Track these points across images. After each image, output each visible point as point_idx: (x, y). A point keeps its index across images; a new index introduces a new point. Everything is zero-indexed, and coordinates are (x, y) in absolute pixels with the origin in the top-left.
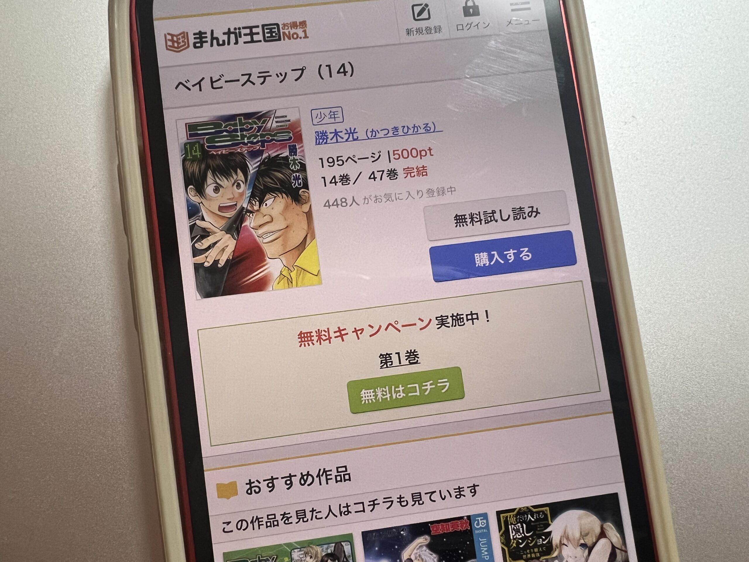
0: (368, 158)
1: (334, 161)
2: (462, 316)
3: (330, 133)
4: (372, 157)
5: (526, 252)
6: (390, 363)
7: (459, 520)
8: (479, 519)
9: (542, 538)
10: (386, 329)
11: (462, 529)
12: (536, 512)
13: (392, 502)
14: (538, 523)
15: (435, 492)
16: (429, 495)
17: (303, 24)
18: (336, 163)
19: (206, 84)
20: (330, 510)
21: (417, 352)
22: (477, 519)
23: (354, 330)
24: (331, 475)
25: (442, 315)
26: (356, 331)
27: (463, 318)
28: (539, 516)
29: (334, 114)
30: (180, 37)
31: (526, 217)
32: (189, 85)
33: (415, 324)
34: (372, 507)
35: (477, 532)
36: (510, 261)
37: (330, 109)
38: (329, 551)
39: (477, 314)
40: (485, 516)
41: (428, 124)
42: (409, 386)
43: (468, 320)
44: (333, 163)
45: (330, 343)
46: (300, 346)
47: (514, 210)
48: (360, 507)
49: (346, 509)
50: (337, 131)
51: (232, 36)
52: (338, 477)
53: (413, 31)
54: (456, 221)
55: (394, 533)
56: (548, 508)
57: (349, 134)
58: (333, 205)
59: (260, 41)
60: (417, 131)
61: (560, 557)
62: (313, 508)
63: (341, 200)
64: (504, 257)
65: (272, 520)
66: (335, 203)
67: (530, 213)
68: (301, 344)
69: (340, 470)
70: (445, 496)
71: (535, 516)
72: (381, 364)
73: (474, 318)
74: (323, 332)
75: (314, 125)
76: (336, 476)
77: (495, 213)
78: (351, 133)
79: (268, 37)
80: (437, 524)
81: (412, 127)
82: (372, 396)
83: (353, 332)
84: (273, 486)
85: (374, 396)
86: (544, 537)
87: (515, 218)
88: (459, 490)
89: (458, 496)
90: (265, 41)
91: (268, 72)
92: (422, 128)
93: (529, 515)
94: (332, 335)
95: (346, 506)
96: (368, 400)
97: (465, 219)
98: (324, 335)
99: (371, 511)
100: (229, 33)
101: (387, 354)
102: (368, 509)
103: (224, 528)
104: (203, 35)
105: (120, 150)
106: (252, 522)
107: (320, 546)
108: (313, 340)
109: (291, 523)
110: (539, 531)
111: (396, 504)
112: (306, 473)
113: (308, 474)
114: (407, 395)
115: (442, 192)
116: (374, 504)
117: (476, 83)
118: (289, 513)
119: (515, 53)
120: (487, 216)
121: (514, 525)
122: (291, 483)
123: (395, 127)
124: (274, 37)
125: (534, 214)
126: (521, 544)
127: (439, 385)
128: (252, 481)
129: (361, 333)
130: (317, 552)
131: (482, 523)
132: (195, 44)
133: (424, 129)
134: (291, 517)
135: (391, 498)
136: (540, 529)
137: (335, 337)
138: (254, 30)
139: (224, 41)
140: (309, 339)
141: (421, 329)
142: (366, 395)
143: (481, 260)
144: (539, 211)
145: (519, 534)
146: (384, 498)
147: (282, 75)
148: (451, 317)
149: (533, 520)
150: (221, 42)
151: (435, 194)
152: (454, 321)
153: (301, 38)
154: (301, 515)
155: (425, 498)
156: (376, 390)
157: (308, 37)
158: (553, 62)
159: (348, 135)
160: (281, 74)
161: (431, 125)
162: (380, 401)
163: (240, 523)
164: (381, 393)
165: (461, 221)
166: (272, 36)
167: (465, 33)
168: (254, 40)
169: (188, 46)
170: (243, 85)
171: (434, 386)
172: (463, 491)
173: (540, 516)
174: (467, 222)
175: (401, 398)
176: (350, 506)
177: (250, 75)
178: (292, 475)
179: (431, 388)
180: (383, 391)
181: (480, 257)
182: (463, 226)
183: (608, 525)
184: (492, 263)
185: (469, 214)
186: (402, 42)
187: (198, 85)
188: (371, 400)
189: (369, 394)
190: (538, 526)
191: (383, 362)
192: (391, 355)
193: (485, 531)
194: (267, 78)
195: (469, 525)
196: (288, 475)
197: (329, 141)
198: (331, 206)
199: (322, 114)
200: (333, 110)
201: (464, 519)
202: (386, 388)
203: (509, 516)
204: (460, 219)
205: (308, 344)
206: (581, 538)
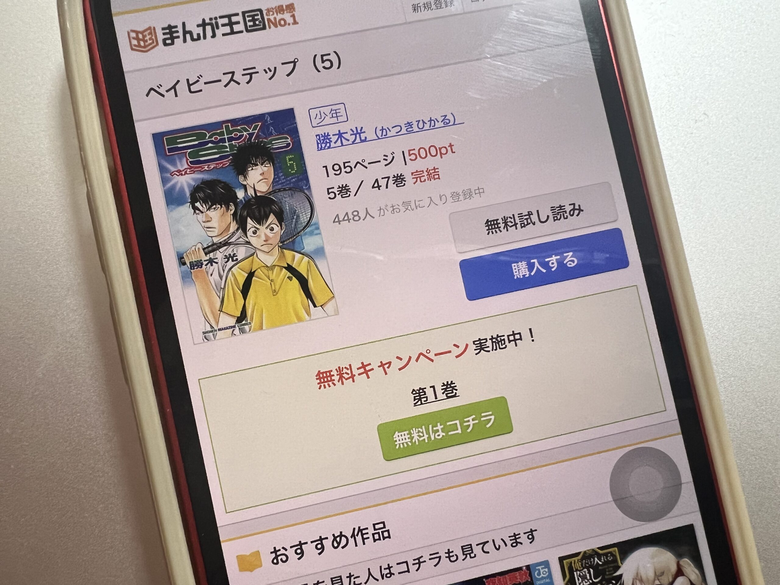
0: (379, 161)
1: (340, 168)
2: (502, 338)
3: (333, 135)
4: (384, 159)
5: (571, 257)
6: (425, 399)
7: (516, 571)
8: (540, 568)
9: (612, 583)
10: (417, 360)
11: (522, 581)
12: (604, 554)
13: (440, 557)
14: (606, 566)
15: (488, 542)
16: (482, 545)
17: (291, 7)
18: (343, 170)
19: (182, 88)
20: (370, 574)
21: (454, 383)
22: (537, 568)
23: (380, 364)
24: (367, 533)
25: (479, 339)
26: (382, 365)
27: (504, 340)
28: (607, 558)
29: (336, 113)
30: (146, 33)
31: (567, 216)
32: (162, 90)
33: (450, 352)
34: (418, 565)
36: (553, 270)
37: (330, 107)
39: (520, 334)
40: (546, 564)
41: (446, 116)
42: (448, 424)
43: (510, 341)
44: (339, 171)
45: (353, 381)
46: (320, 388)
47: (553, 208)
48: (404, 567)
49: (388, 571)
50: (341, 132)
51: (208, 28)
52: (375, 535)
53: (420, 7)
54: (487, 228)
56: (616, 548)
57: (356, 135)
58: (344, 220)
59: (241, 32)
60: (434, 126)
62: (350, 574)
63: (353, 213)
64: (546, 265)
66: (346, 218)
67: (572, 212)
68: (321, 386)
69: (377, 527)
70: (499, 546)
71: (602, 558)
72: (414, 400)
73: (516, 338)
74: (344, 369)
75: (313, 127)
76: (373, 535)
77: (532, 214)
79: (250, 26)
80: (492, 579)
81: (429, 121)
82: (407, 438)
83: (379, 367)
84: (302, 552)
86: (614, 582)
87: (556, 218)
88: (515, 537)
89: (515, 544)
90: (248, 31)
91: (254, 68)
92: (440, 121)
93: (596, 559)
94: (356, 372)
95: (387, 567)
96: (403, 444)
97: (498, 224)
98: (346, 373)
99: (417, 570)
100: (204, 25)
101: (420, 388)
104: (173, 30)
105: (88, 176)
108: (334, 380)
110: (608, 575)
111: (444, 560)
112: (339, 534)
113: (341, 535)
114: (447, 434)
115: (468, 194)
116: (419, 562)
117: (499, 63)
119: (539, 24)
120: (523, 218)
121: (580, 571)
122: (323, 547)
123: (408, 123)
124: (258, 25)
125: (576, 212)
127: (482, 419)
128: (277, 549)
129: (388, 367)
132: (164, 40)
133: (442, 122)
135: (438, 553)
137: (359, 374)
139: (199, 35)
140: (329, 379)
141: (457, 357)
143: (520, 271)
144: (582, 208)
145: (586, 581)
146: (431, 555)
147: (270, 71)
148: (490, 339)
149: (601, 563)
150: (195, 37)
151: (461, 198)
152: (494, 344)
153: (289, 24)
154: (337, 583)
155: (477, 550)
156: (412, 431)
157: (298, 23)
158: (585, 33)
159: (354, 136)
160: (269, 69)
161: (450, 117)
162: (417, 443)
164: (418, 434)
165: (493, 227)
167: (481, 5)
168: (235, 31)
169: (157, 44)
170: (226, 86)
171: (477, 421)
172: (520, 538)
173: (609, 558)
174: (500, 227)
175: (441, 439)
176: (392, 567)
177: (233, 73)
178: (322, 537)
179: (473, 424)
180: (419, 432)
181: (518, 267)
182: (496, 232)
183: (686, 561)
184: (532, 274)
185: (502, 218)
186: (408, 21)
187: (173, 90)
188: (407, 443)
189: (403, 437)
190: (607, 570)
191: (416, 398)
192: (425, 390)
193: (547, 581)
194: (253, 75)
195: (529, 575)
196: (319, 538)
197: (333, 145)
198: (341, 221)
199: (322, 114)
200: (334, 107)
201: (522, 570)
202: (422, 429)
203: (573, 562)
204: (493, 225)
205: (329, 385)
206: (656, 579)
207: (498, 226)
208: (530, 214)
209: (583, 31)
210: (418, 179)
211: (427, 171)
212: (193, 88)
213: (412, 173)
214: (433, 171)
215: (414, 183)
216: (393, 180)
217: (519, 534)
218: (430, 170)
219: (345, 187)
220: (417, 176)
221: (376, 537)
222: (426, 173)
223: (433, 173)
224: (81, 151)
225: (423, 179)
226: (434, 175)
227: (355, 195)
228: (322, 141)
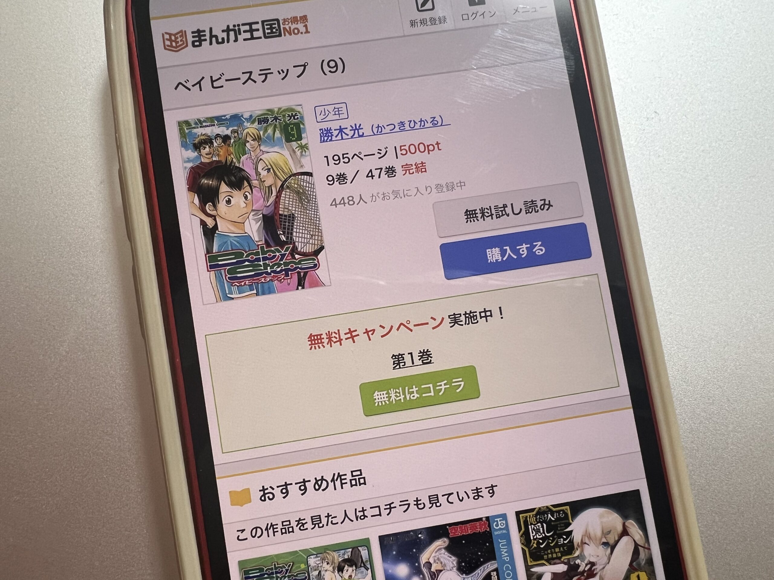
0: (374, 154)
1: (339, 159)
2: (475, 314)
3: (335, 130)
5: (539, 246)
6: (403, 364)
7: (477, 522)
8: (498, 519)
9: (563, 538)
10: (398, 329)
11: (481, 530)
12: (556, 512)
13: (409, 504)
14: (558, 523)
15: (452, 493)
16: (447, 496)
17: (304, 19)
18: (342, 160)
19: (207, 83)
20: (346, 515)
21: (430, 352)
22: (496, 520)
23: (365, 331)
24: (346, 479)
25: (454, 314)
26: (367, 332)
27: (476, 316)
28: (559, 515)
29: (339, 111)
30: (178, 35)
31: (538, 210)
32: (189, 85)
33: (427, 324)
34: (389, 510)
35: (496, 533)
36: (523, 256)
37: (334, 106)
38: (346, 557)
39: (490, 311)
40: (504, 517)
41: (434, 118)
42: (423, 387)
43: (481, 317)
44: (338, 161)
45: (341, 344)
46: (311, 349)
47: (526, 203)
48: (376, 511)
49: (362, 514)
50: (342, 127)
51: (232, 34)
53: (417, 22)
54: (466, 217)
55: (412, 536)
56: (568, 507)
57: (354, 130)
58: (340, 204)
59: (260, 38)
60: (424, 126)
61: (581, 557)
62: (328, 514)
63: (348, 198)
64: (516, 252)
65: (287, 527)
66: (342, 202)
67: (543, 206)
68: (312, 347)
69: (354, 474)
70: (463, 498)
71: (555, 515)
72: (394, 365)
73: (487, 315)
74: (333, 333)
75: (318, 122)
76: (351, 480)
77: (507, 207)
78: (356, 129)
79: (268, 33)
80: (455, 527)
81: (419, 122)
82: (385, 398)
83: (364, 333)
84: (287, 492)
85: (387, 397)
86: (565, 537)
87: (527, 211)
88: (477, 491)
89: (476, 497)
90: (266, 37)
91: (270, 69)
92: (429, 122)
93: (549, 515)
94: (343, 337)
95: (362, 510)
96: (381, 402)
97: (476, 214)
98: (335, 337)
99: (388, 515)
100: (228, 30)
101: (399, 354)
102: (384, 513)
103: (239, 536)
104: (201, 34)
105: (121, 154)
106: (267, 529)
107: (336, 552)
108: (324, 343)
109: (307, 529)
110: (560, 530)
111: (413, 507)
112: (320, 478)
113: (322, 479)
114: (421, 396)
115: (451, 187)
116: (390, 507)
117: (484, 74)
118: (304, 519)
119: (522, 42)
120: (498, 210)
121: (534, 525)
122: (306, 489)
123: (401, 122)
124: (275, 33)
125: (547, 207)
126: (542, 544)
127: (453, 384)
128: (265, 488)
129: (372, 334)
130: (333, 558)
131: (501, 524)
132: (193, 42)
133: (431, 123)
134: (306, 523)
135: (407, 501)
136: (561, 528)
137: (346, 339)
138: (254, 27)
139: (223, 39)
140: (319, 341)
141: (434, 328)
142: (379, 397)
143: (494, 256)
144: (551, 204)
145: (540, 534)
146: (401, 502)
147: (283, 72)
148: (463, 314)
149: (553, 519)
150: (220, 40)
151: (445, 189)
152: (467, 319)
153: (302, 33)
154: (316, 521)
155: (443, 500)
156: (390, 391)
157: (309, 32)
158: (562, 51)
159: (353, 131)
160: (282, 70)
161: (438, 119)
162: (394, 402)
163: (255, 530)
164: (395, 394)
165: (472, 216)
166: (272, 32)
167: (470, 23)
168: (254, 36)
169: (187, 46)
170: (244, 83)
171: (448, 386)
172: (481, 491)
173: (561, 515)
174: (478, 217)
175: (416, 399)
176: (366, 510)
177: (251, 73)
178: (306, 480)
179: (445, 388)
180: (396, 392)
181: (492, 253)
182: (474, 221)
183: (630, 522)
184: (504, 259)
185: (480, 209)
186: (406, 34)
187: (198, 85)
188: (385, 401)
189: (382, 396)
190: (559, 525)
191: (396, 362)
192: (403, 356)
193: (504, 531)
194: (268, 75)
195: (488, 526)
196: (302, 481)
197: (334, 138)
198: (337, 204)
199: (326, 111)
200: (337, 106)
201: (482, 521)
202: (399, 390)
203: (528, 516)
204: (471, 214)
205: (319, 346)
206: (603, 536)
207: (475, 215)
208: (505, 206)
209: (560, 49)
210: (408, 171)
211: (415, 165)
212: (215, 84)
213: (402, 166)
214: (421, 165)
215: (404, 175)
216: (385, 171)
217: (481, 488)
218: (418, 164)
219: (342, 175)
220: (407, 168)
221: (354, 482)
222: (414, 167)
223: (421, 166)
224: (116, 133)
225: (411, 171)
226: (421, 169)
227: (351, 182)
228: (325, 135)
